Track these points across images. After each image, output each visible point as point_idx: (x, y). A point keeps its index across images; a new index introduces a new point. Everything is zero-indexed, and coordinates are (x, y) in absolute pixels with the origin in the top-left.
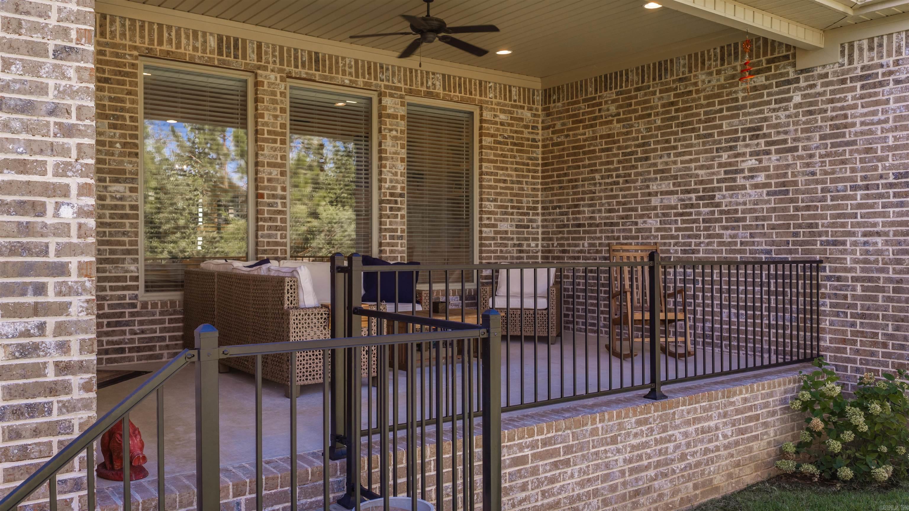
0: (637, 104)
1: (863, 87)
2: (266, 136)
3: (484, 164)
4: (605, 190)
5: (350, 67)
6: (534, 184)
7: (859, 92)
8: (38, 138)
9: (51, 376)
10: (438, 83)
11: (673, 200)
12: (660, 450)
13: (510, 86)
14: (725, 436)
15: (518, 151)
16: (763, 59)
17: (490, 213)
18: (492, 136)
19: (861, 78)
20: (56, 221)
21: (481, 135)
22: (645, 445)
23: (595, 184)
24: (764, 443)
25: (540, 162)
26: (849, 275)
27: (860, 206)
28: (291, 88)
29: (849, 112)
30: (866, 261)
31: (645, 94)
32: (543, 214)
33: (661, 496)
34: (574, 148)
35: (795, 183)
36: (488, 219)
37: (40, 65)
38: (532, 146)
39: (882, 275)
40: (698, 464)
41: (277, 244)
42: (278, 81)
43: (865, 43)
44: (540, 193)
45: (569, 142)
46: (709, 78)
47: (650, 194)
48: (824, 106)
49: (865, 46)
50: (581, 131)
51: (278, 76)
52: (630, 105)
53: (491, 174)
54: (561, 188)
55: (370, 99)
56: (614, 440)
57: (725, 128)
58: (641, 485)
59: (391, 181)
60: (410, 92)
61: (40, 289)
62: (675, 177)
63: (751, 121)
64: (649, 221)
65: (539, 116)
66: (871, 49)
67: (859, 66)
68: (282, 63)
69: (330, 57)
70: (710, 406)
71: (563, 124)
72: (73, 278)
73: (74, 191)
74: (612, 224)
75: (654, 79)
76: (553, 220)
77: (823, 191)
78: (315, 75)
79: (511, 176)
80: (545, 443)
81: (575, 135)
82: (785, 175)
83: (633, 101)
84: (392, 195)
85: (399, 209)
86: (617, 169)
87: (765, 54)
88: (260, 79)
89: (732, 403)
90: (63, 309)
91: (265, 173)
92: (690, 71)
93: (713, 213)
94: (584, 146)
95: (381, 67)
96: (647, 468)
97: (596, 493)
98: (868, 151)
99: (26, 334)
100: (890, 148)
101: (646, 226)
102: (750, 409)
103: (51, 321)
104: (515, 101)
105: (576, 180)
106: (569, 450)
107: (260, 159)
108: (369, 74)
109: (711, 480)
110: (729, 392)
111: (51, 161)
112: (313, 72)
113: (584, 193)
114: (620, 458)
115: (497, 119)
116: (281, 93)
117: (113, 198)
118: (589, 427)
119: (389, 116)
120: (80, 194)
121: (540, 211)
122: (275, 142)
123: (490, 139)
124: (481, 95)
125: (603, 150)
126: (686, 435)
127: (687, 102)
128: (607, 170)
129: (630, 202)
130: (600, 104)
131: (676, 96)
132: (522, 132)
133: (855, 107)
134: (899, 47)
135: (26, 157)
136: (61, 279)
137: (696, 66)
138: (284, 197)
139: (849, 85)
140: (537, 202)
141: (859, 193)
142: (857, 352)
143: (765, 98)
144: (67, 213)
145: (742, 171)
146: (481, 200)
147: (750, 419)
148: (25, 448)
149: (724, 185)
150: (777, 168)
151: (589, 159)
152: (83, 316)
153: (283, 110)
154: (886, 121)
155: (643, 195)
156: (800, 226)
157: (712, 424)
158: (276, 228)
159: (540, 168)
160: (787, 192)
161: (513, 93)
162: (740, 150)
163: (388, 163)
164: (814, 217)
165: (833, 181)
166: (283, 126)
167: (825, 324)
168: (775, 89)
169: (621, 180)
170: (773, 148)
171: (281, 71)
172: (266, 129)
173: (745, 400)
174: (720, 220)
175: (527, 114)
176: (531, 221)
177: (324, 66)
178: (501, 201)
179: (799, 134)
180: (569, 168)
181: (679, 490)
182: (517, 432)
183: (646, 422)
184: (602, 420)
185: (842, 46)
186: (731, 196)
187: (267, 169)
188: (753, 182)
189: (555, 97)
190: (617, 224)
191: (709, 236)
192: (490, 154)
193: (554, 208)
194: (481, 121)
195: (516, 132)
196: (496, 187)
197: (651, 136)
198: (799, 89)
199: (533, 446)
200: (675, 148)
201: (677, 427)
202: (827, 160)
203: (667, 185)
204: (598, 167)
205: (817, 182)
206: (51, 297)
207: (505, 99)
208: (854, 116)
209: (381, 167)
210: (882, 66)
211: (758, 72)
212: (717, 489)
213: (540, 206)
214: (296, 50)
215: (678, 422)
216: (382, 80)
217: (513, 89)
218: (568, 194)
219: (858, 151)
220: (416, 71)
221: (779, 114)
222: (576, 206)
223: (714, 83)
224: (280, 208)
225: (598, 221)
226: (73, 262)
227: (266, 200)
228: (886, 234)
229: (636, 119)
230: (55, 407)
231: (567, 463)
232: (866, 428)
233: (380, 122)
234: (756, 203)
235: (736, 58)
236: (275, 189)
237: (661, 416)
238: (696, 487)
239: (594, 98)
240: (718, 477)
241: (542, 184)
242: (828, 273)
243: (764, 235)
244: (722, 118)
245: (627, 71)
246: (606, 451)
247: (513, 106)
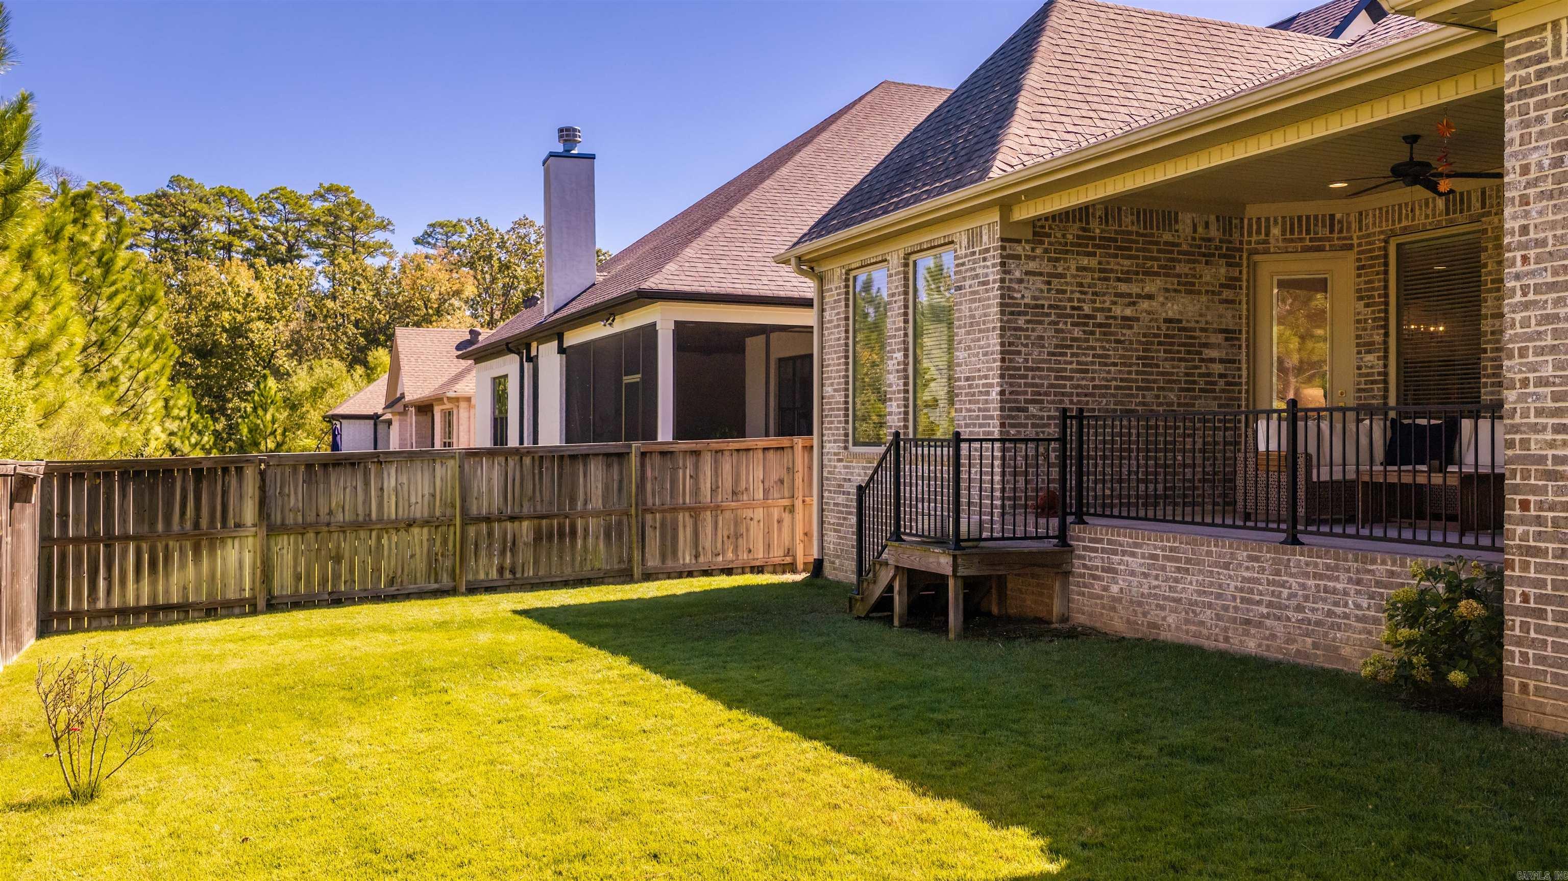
12: (1273, 592)
14: (1358, 607)
22: (1256, 581)
33: (1274, 637)
56: (1227, 567)
58: (1253, 617)
70: (1337, 566)
97: (1211, 606)
106: (1189, 561)
109: (1338, 648)
114: (1233, 585)
117: (1366, 367)
118: (1205, 548)
157: (1340, 586)
181: (1296, 641)
183: (1256, 559)
199: (1163, 549)
201: (1292, 576)
227: (1489, 354)
231: (1187, 571)
237: (1274, 559)
238: (1317, 646)
240: (1348, 649)
246: (1219, 573)
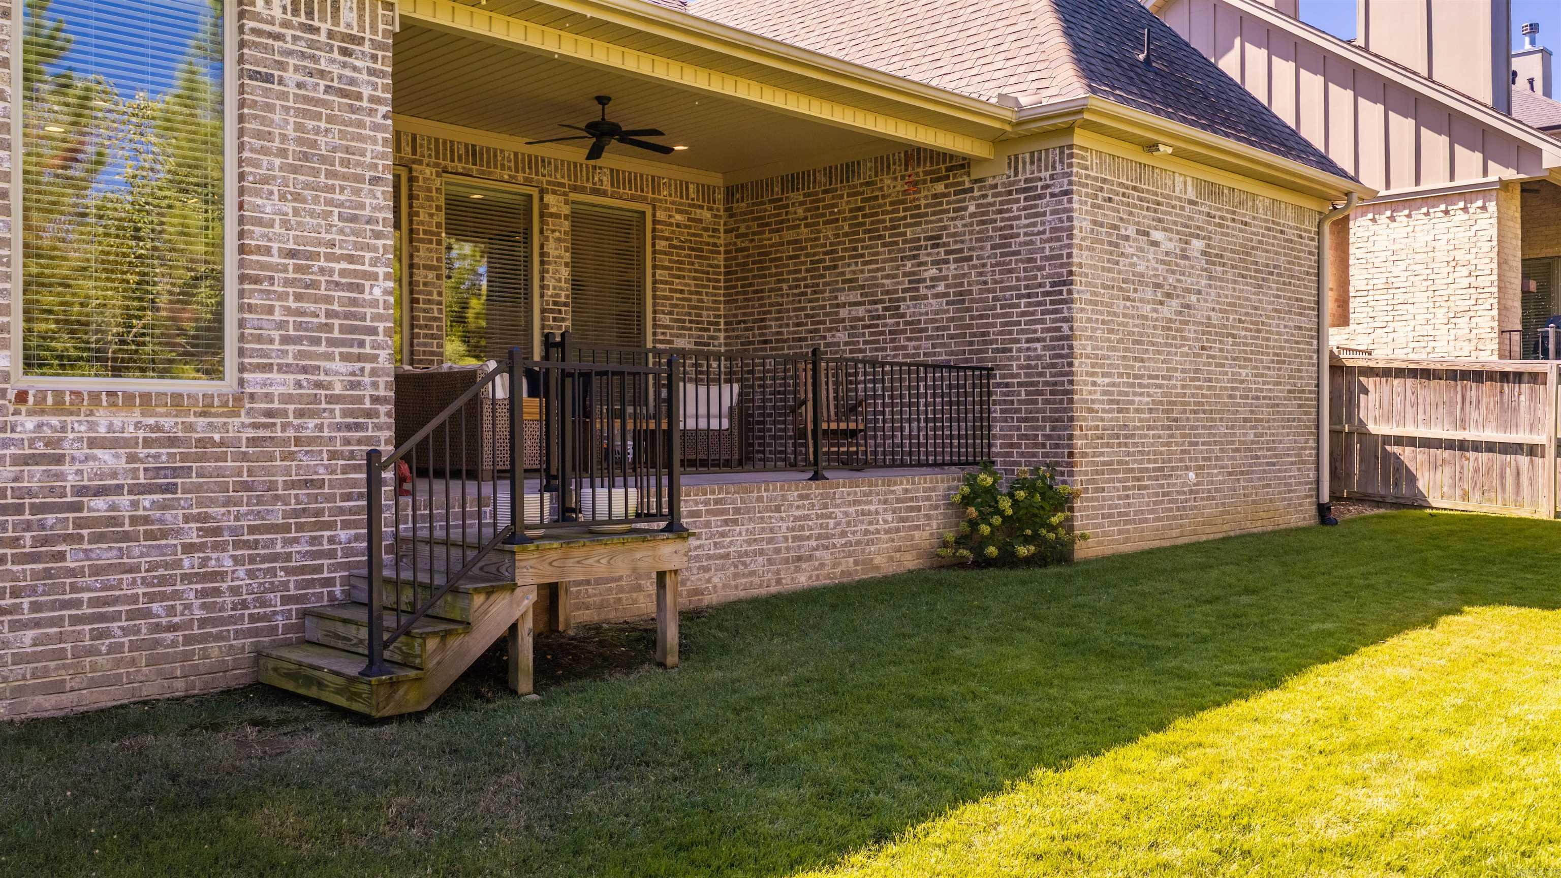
0: (824, 208)
1: (1026, 199)
2: (421, 236)
3: (658, 272)
4: (793, 302)
5: (510, 161)
6: (715, 295)
7: (1022, 204)
8: (360, 239)
9: (368, 405)
10: (605, 179)
11: (860, 311)
12: (821, 524)
13: (687, 183)
14: (886, 522)
15: (697, 257)
16: (943, 166)
17: (666, 327)
18: (667, 239)
19: (1025, 190)
20: (370, 297)
21: (654, 238)
22: (806, 518)
23: (782, 296)
24: (926, 534)
25: (722, 270)
26: (1015, 381)
27: (1023, 314)
28: (447, 183)
29: (1014, 223)
30: (1028, 367)
31: (833, 198)
32: (726, 331)
33: (822, 565)
34: (759, 254)
35: (970, 292)
36: (663, 333)
37: (361, 190)
38: (712, 252)
39: (1041, 379)
40: (858, 543)
41: (433, 353)
42: (434, 177)
43: (1028, 156)
44: (722, 306)
45: (754, 248)
46: (894, 183)
47: (838, 306)
48: (994, 216)
49: (1028, 160)
50: (767, 235)
51: (434, 170)
52: (818, 208)
53: (666, 283)
54: (745, 300)
55: (531, 196)
56: (778, 509)
57: (909, 236)
58: (803, 552)
59: (554, 288)
60: (575, 189)
61: (362, 344)
62: (863, 287)
63: (932, 230)
64: (838, 334)
65: (720, 217)
66: (1032, 163)
67: (1023, 178)
68: (437, 157)
69: (488, 149)
70: (870, 491)
71: (748, 227)
72: (381, 338)
73: (381, 277)
74: (800, 339)
75: (842, 182)
76: (737, 337)
77: (994, 299)
78: (471, 170)
79: (689, 285)
80: (717, 502)
81: (761, 240)
82: (962, 284)
83: (821, 204)
84: (555, 303)
85: (563, 320)
86: (805, 279)
87: (944, 162)
88: (414, 174)
89: (893, 492)
90: (374, 358)
91: (421, 275)
92: (876, 175)
93: (898, 324)
94: (770, 253)
95: (543, 161)
96: (809, 538)
97: (762, 552)
98: (1030, 260)
99: (353, 374)
100: (1047, 258)
101: (835, 340)
102: (911, 499)
103: (368, 366)
104: (693, 199)
105: (762, 291)
106: (737, 511)
107: (416, 260)
108: (530, 168)
109: (872, 560)
110: (889, 481)
111: (368, 255)
112: (470, 166)
113: (771, 305)
114: (784, 526)
115: (672, 220)
116: (437, 189)
118: (755, 495)
119: (552, 215)
120: (385, 279)
121: (722, 327)
122: (430, 242)
123: (664, 243)
124: (653, 193)
125: (790, 258)
126: (846, 514)
127: (873, 207)
128: (795, 280)
129: (819, 315)
130: (787, 206)
131: (863, 201)
132: (701, 236)
133: (1018, 218)
134: (1054, 162)
135: (353, 252)
136: (373, 338)
137: (882, 170)
138: (440, 303)
139: (1015, 196)
140: (719, 316)
141: (1023, 301)
142: (1022, 455)
143: (945, 207)
144: (377, 292)
145: (924, 280)
146: (655, 312)
147: (911, 509)
148: (352, 451)
149: (908, 295)
150: (955, 277)
151: (776, 267)
152: (387, 365)
153: (438, 208)
154: (1044, 232)
155: (831, 306)
156: (974, 335)
157: (873, 508)
158: (432, 336)
159: (722, 277)
160: (963, 301)
161: (691, 190)
162: (924, 259)
163: (551, 268)
164: (987, 325)
165: (1002, 290)
166: (439, 225)
167: (996, 431)
168: (953, 198)
169: (809, 290)
170: (951, 257)
171: (437, 165)
172: (421, 228)
173: (906, 491)
174: (904, 331)
175: (707, 215)
176: (712, 338)
177: (482, 159)
178: (678, 314)
179: (974, 244)
180: (754, 277)
181: (840, 564)
182: (693, 490)
183: (807, 497)
184: (766, 490)
185: (1010, 159)
186: (915, 306)
187: (422, 272)
188: (934, 291)
189: (738, 196)
190: (805, 339)
191: (895, 349)
192: (665, 260)
193: (739, 323)
194: (655, 222)
195: (694, 235)
196: (671, 298)
197: (839, 243)
198: (973, 198)
199: (707, 503)
200: (862, 256)
201: (837, 506)
202: (997, 269)
203: (855, 296)
204: (785, 277)
205: (989, 291)
206: (368, 350)
207: (682, 197)
208: (1018, 227)
209: (543, 272)
210: (1041, 179)
211: (939, 180)
212: (878, 568)
213: (722, 321)
214: (452, 142)
215: (838, 501)
216: (544, 176)
217: (691, 186)
218: (753, 307)
219: (1022, 261)
220: (581, 165)
221: (956, 222)
222: (763, 320)
223: (898, 189)
224: (436, 314)
225: (786, 337)
226: (381, 326)
227: (421, 305)
228: (1044, 340)
229: (824, 224)
230: (370, 426)
231: (735, 522)
232: (1010, 512)
233: (542, 222)
234: (937, 312)
235: (919, 164)
236: (431, 293)
238: (856, 563)
239: (781, 200)
240: (879, 557)
241: (724, 295)
242: (998, 380)
243: (943, 345)
244: (907, 226)
245: (814, 171)
246: (770, 517)
247: (690, 205)
